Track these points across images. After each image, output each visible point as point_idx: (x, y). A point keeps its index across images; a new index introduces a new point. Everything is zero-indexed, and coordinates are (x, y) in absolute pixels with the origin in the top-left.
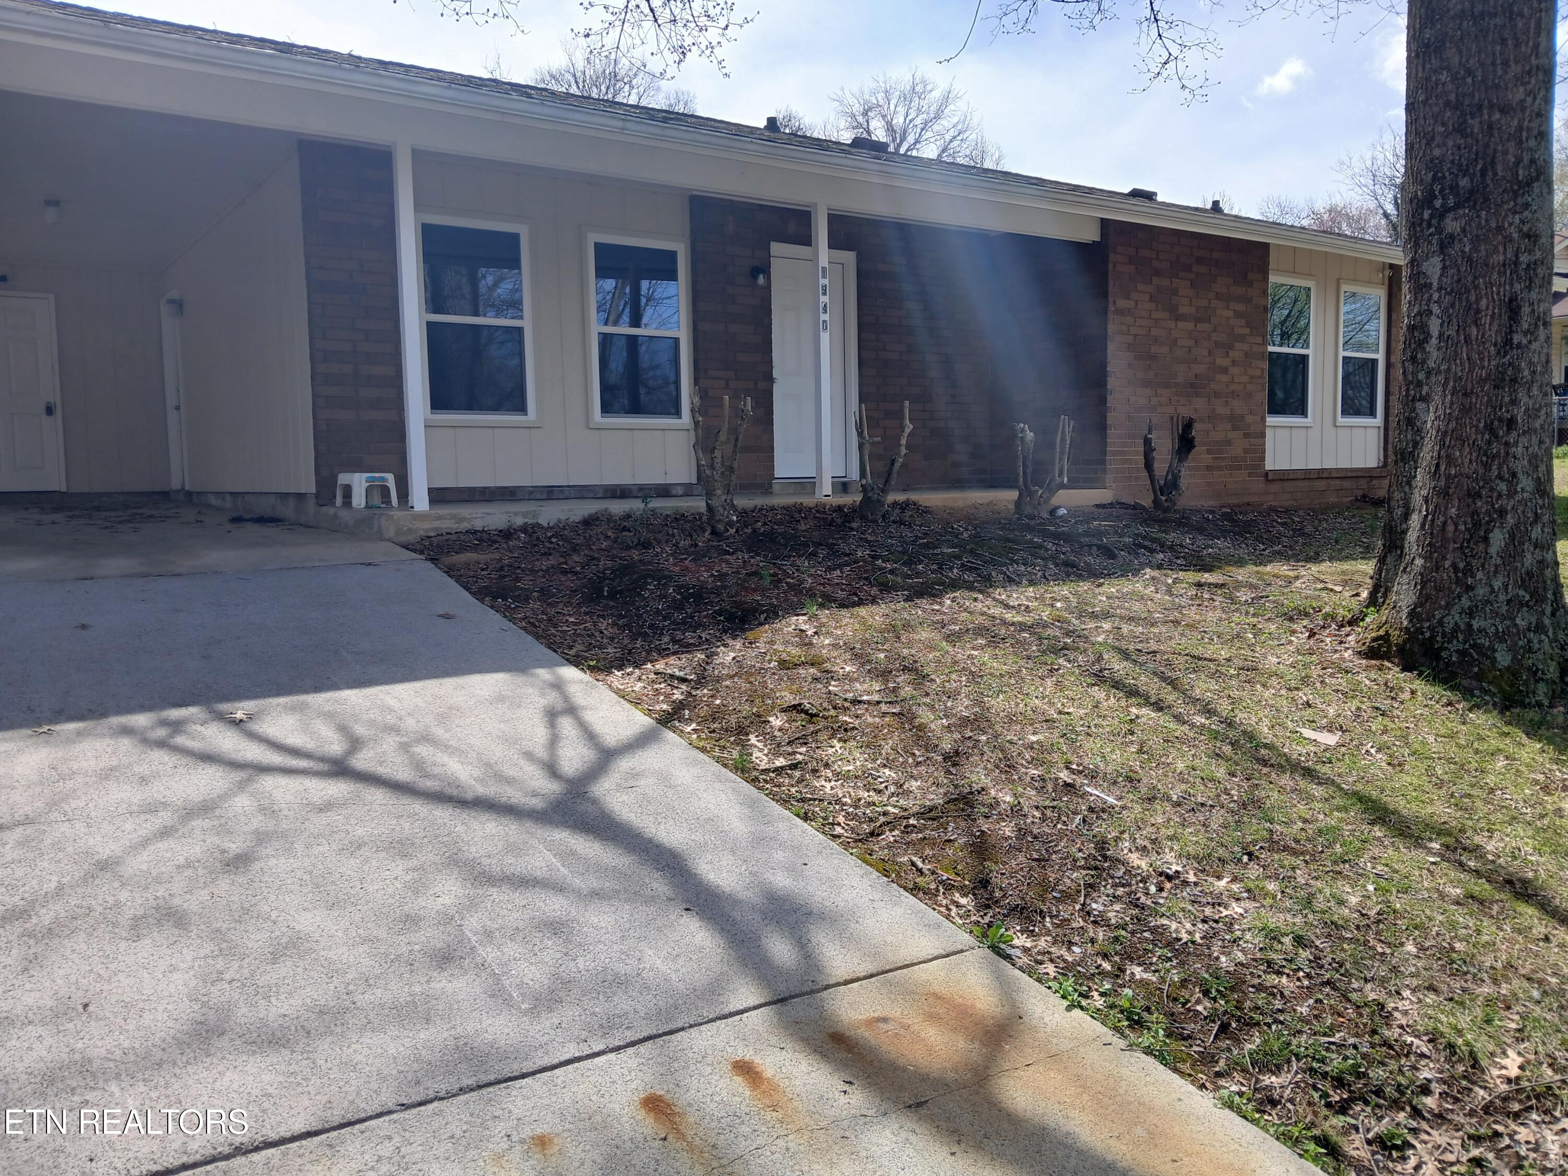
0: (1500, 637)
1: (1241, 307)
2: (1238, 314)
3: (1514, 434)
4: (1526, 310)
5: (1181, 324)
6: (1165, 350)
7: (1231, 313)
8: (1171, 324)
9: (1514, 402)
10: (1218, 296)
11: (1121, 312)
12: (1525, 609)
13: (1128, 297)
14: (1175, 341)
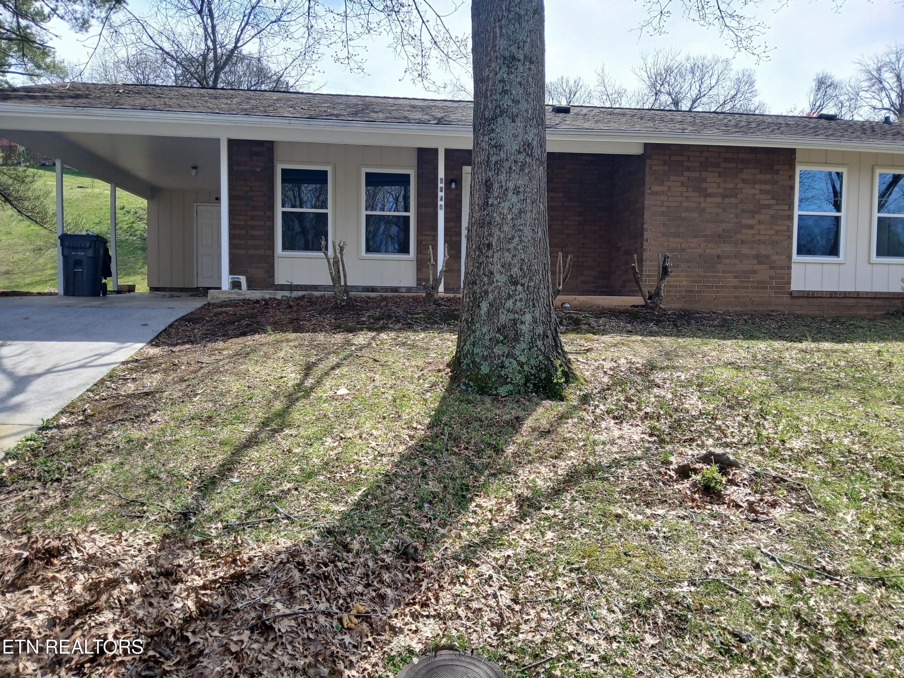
0: (485, 358)
1: (767, 187)
2: (762, 192)
3: (491, 252)
4: (496, 186)
5: (708, 199)
6: (696, 215)
7: (757, 192)
8: (702, 200)
9: (490, 235)
10: (744, 181)
11: (656, 193)
12: (500, 344)
13: (662, 185)
14: (704, 210)
